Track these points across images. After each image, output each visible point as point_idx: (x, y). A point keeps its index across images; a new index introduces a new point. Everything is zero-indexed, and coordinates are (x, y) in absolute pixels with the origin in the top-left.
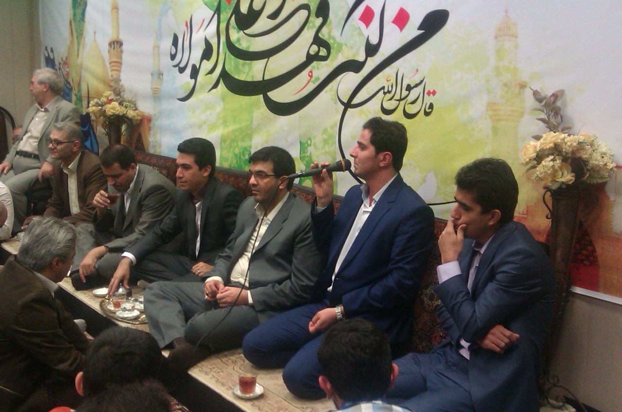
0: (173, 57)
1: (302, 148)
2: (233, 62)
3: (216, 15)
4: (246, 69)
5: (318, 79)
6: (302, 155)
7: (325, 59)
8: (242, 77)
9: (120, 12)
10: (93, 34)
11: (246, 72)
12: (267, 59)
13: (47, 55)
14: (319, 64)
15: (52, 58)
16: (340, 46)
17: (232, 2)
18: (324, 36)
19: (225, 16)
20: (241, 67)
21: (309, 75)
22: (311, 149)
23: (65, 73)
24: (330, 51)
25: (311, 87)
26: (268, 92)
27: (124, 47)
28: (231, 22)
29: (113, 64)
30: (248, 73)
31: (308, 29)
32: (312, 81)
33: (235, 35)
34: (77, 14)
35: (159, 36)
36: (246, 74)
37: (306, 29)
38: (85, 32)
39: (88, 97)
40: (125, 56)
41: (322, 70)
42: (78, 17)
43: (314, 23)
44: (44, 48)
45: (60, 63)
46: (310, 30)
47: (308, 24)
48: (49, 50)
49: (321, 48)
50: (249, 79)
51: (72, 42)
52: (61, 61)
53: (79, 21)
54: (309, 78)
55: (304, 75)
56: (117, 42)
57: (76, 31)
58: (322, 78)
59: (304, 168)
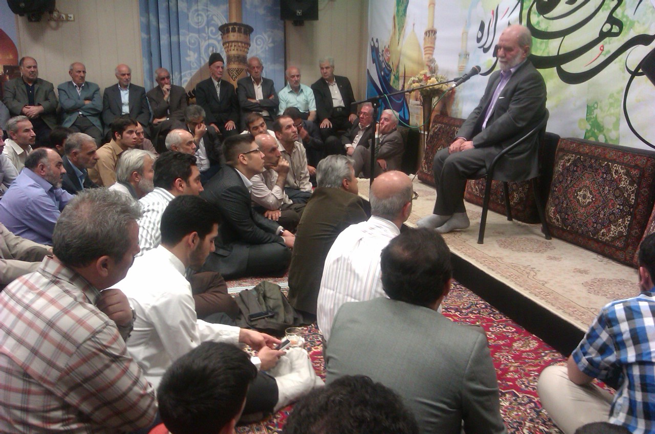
0: (479, 40)
1: (588, 111)
3: (520, 4)
4: (543, 46)
5: (609, 52)
6: (588, 117)
7: (617, 35)
8: (539, 53)
9: (436, 7)
10: (412, 26)
11: (543, 48)
12: (563, 38)
13: (373, 45)
14: (611, 39)
15: (377, 47)
16: (632, 24)
18: (617, 15)
19: (527, 4)
20: (540, 45)
21: (600, 49)
22: (597, 112)
23: (387, 58)
24: (623, 27)
25: (602, 59)
26: (562, 64)
27: (438, 35)
28: (532, 8)
29: (427, 49)
30: (544, 50)
31: (603, 11)
32: (603, 55)
33: (535, 19)
34: (400, 11)
35: (468, 24)
36: (542, 51)
37: (601, 10)
39: (405, 77)
40: (437, 43)
41: (613, 44)
42: (401, 13)
43: (608, 5)
44: (370, 39)
45: (383, 51)
46: (605, 11)
47: (603, 6)
48: (375, 40)
49: (614, 26)
50: (545, 55)
51: (394, 33)
52: (384, 49)
53: (402, 16)
54: (601, 51)
55: (596, 49)
56: (432, 31)
57: (398, 24)
58: (613, 51)
59: (589, 127)
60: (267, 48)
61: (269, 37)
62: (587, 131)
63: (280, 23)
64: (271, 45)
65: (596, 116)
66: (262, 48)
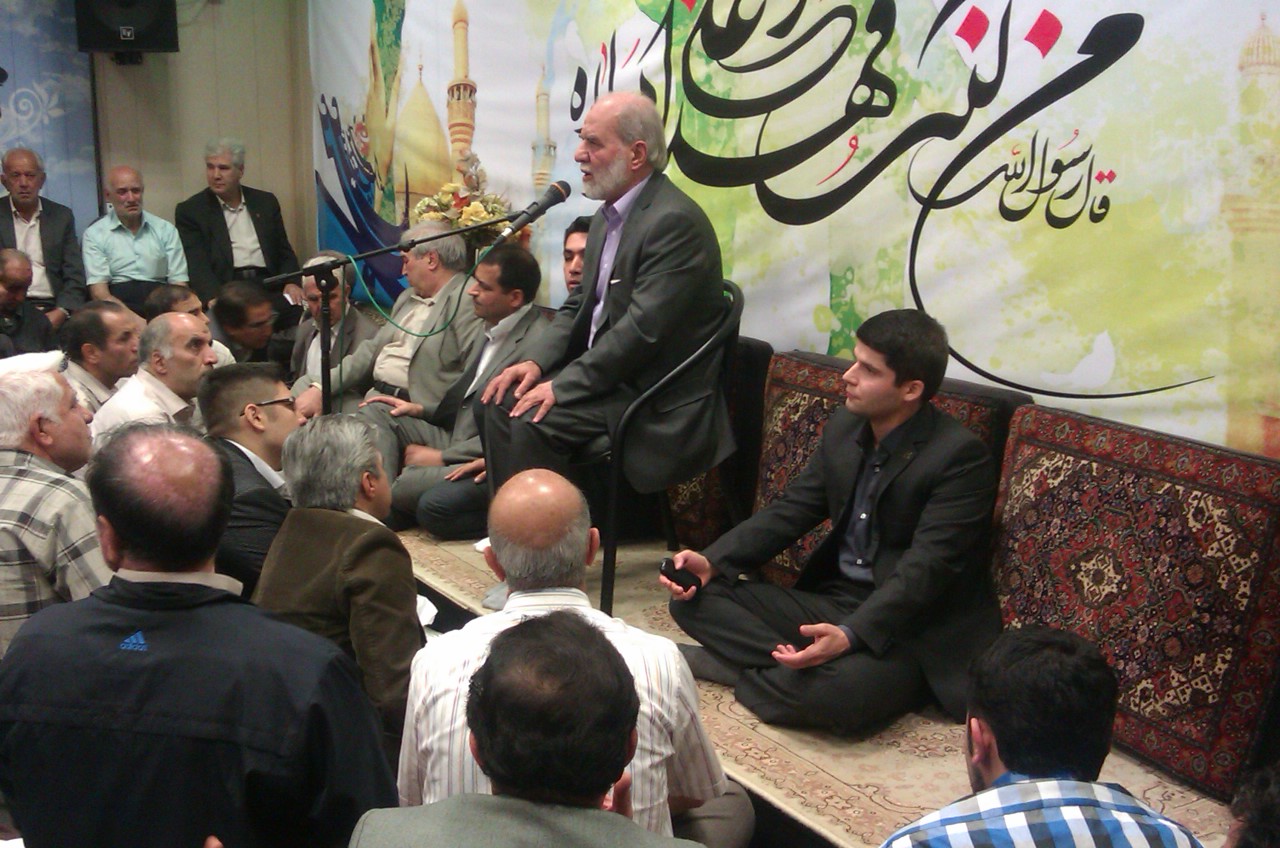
0: (576, 114)
1: (835, 288)
2: (696, 122)
3: (664, 31)
4: (723, 134)
5: (869, 151)
6: (834, 302)
7: (884, 112)
8: (714, 150)
9: (471, 28)
10: (418, 70)
11: (723, 139)
12: (765, 115)
13: (324, 113)
14: (873, 123)
15: (335, 117)
16: (916, 87)
17: (697, 5)
18: (882, 67)
19: (681, 33)
20: (712, 131)
21: (851, 144)
22: (852, 290)
23: (360, 146)
24: (896, 98)
25: (855, 167)
26: (766, 179)
27: (478, 96)
28: (693, 43)
29: (457, 128)
30: (726, 143)
31: (850, 55)
32: (857, 157)
33: (701, 68)
34: (385, 32)
35: (548, 73)
36: (720, 146)
37: (846, 53)
38: (400, 67)
39: (407, 193)
40: (479, 113)
41: (877, 134)
42: (388, 39)
43: (861, 41)
44: (318, 99)
45: (350, 128)
46: (855, 57)
47: (850, 45)
48: (329, 102)
49: (877, 92)
50: (728, 154)
51: (375, 87)
52: (352, 124)
53: (390, 46)
54: (851, 150)
55: (841, 143)
56: (466, 86)
57: (383, 66)
58: (878, 149)
59: (837, 326)
60: (46, 121)
61: (50, 93)
62: (834, 335)
63: (80, 60)
64: (57, 113)
65: (852, 299)
66: (31, 121)
